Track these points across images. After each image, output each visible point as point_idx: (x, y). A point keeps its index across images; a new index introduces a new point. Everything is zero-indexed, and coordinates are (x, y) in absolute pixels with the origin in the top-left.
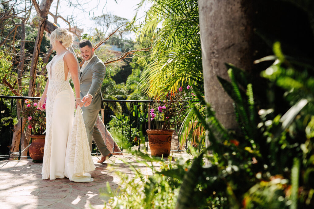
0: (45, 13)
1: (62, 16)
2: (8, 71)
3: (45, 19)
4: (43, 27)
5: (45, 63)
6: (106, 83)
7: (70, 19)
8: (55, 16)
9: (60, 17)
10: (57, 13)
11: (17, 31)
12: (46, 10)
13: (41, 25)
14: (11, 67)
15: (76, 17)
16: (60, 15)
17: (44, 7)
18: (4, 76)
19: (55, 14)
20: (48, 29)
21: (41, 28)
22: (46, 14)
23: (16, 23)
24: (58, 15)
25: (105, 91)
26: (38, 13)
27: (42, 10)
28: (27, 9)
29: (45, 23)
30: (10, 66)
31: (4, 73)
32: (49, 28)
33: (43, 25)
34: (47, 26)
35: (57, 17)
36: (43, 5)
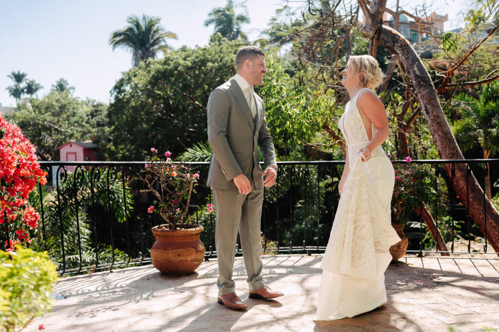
0: (378, 17)
1: (406, 10)
2: (329, 112)
3: (379, 25)
4: (376, 39)
5: (383, 92)
6: (491, 109)
7: (420, 11)
8: (396, 12)
9: (403, 12)
10: (398, 7)
11: (340, 47)
12: (380, 11)
13: (373, 37)
14: (333, 106)
15: (431, 6)
16: (403, 10)
17: (377, 6)
18: (324, 121)
19: (394, 10)
20: (384, 40)
21: (372, 41)
22: (380, 16)
23: (338, 36)
24: (399, 10)
25: (490, 123)
26: (368, 18)
27: (373, 13)
28: (353, 11)
29: (378, 32)
30: (331, 105)
31: (324, 116)
32: (386, 39)
33: (376, 36)
34: (382, 36)
35: (399, 15)
36: (375, 4)
